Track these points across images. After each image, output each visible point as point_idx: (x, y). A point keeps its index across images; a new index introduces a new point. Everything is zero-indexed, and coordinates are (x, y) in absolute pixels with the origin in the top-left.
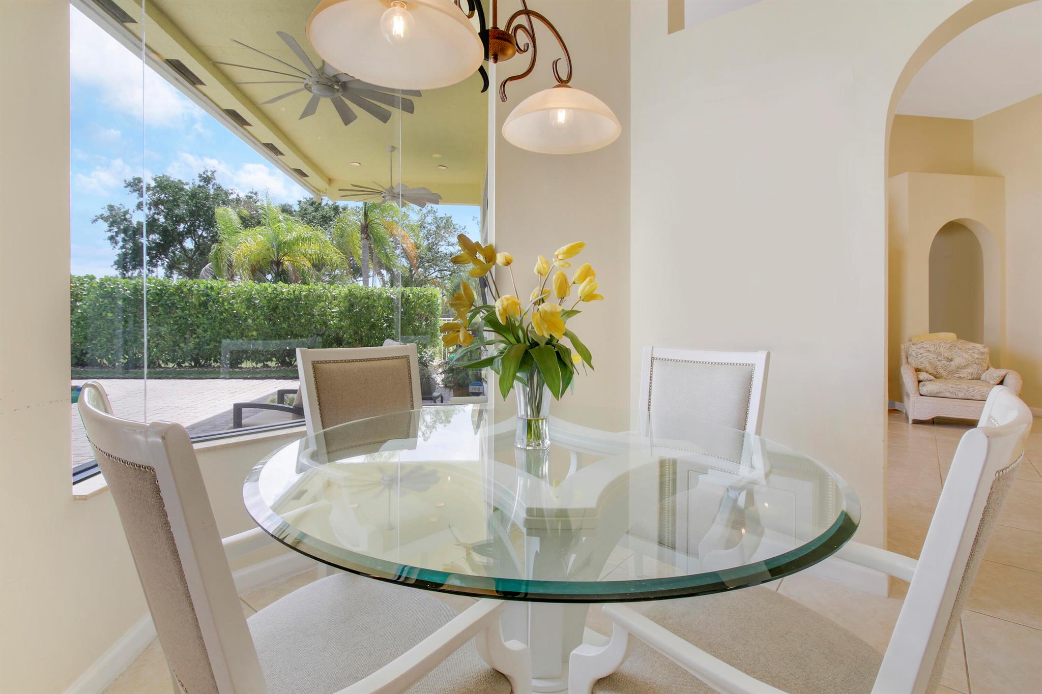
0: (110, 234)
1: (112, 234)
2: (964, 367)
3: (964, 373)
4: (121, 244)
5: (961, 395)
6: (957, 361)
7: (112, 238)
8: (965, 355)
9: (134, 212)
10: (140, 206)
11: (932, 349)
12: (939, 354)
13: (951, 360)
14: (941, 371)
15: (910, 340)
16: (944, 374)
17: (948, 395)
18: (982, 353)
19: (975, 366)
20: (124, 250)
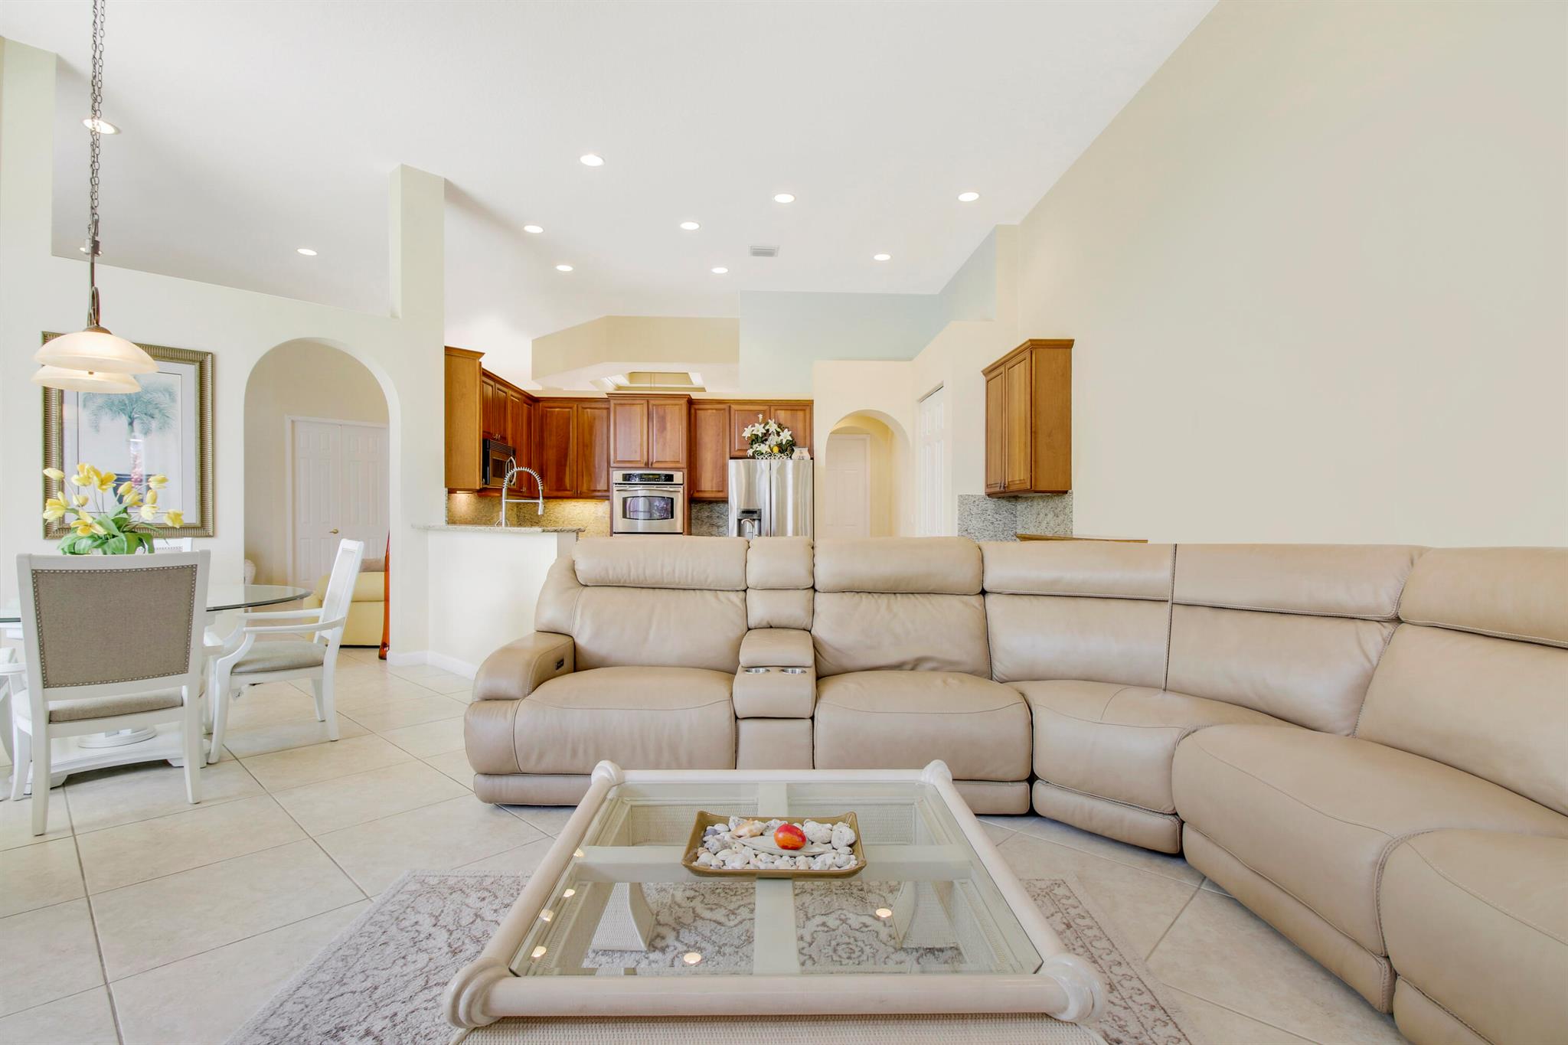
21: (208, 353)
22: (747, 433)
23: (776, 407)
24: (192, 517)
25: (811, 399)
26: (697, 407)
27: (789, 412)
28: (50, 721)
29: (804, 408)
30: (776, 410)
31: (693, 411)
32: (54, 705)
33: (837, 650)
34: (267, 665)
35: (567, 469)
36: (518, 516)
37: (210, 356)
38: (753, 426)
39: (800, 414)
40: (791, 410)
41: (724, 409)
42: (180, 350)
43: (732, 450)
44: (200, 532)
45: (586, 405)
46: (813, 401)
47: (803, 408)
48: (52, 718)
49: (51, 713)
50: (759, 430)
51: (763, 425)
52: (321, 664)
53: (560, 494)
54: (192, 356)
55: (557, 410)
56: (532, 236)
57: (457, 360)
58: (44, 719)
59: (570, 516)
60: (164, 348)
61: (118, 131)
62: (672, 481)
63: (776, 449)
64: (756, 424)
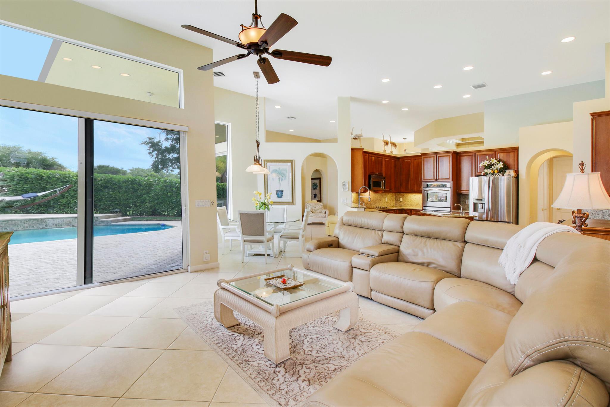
0: (149, 151)
1: (150, 151)
2: (318, 209)
3: (318, 211)
4: (155, 156)
5: (317, 216)
6: (317, 208)
7: (150, 153)
8: (319, 206)
9: (163, 141)
10: (167, 139)
11: (311, 205)
12: (313, 206)
13: (315, 208)
14: (313, 211)
15: (307, 203)
16: (314, 211)
17: (315, 216)
18: (322, 206)
19: (320, 209)
20: (157, 159)
21: (293, 160)
22: (482, 164)
23: (498, 152)
24: (291, 201)
25: (518, 146)
26: (460, 155)
27: (505, 154)
28: (244, 242)
29: (513, 151)
30: (499, 153)
31: (458, 157)
32: (245, 239)
33: (404, 254)
34: (287, 237)
35: (409, 182)
36: (395, 199)
37: (293, 161)
38: (484, 162)
39: (511, 154)
40: (507, 152)
41: (472, 155)
42: (288, 160)
43: (476, 172)
44: (292, 204)
45: (416, 158)
46: (518, 147)
47: (515, 151)
48: (245, 241)
49: (245, 240)
50: (486, 163)
51: (489, 161)
52: (298, 238)
53: (407, 191)
54: (290, 161)
55: (406, 161)
56: (385, 104)
57: (356, 152)
58: (243, 241)
59: (413, 199)
60: (284, 160)
61: (281, 107)
62: (446, 187)
63: (496, 171)
64: (485, 161)
